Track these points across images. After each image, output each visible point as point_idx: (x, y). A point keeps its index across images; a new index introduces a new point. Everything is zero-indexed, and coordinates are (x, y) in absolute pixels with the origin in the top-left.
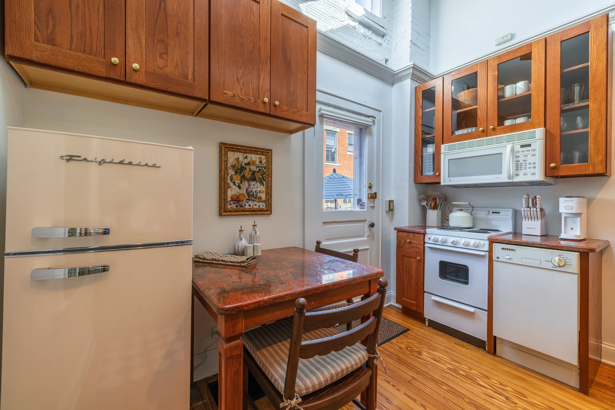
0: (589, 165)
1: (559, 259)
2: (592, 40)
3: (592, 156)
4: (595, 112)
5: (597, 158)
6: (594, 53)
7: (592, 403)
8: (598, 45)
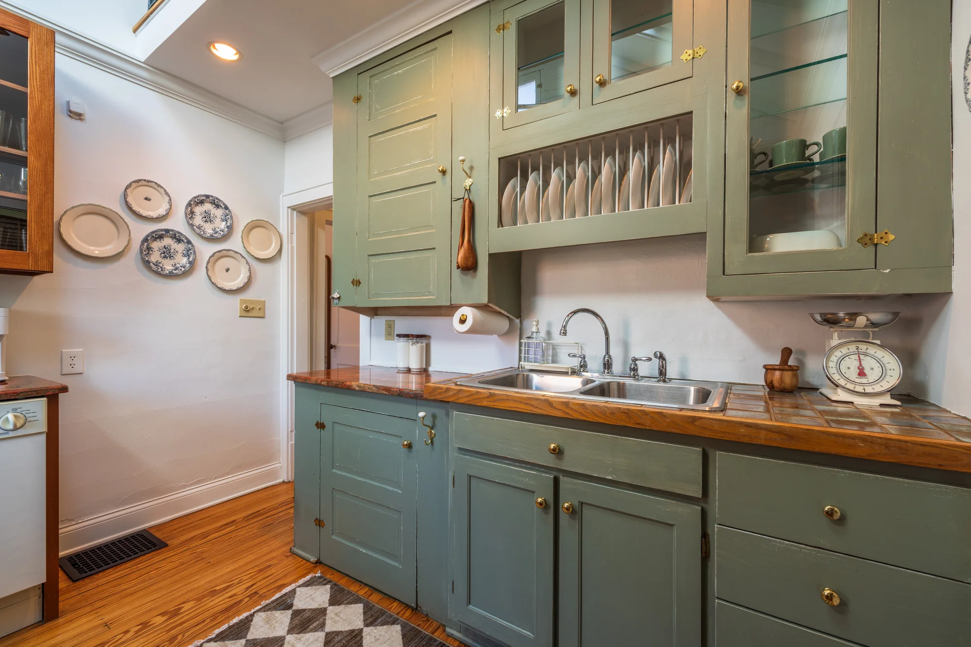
0: (29, 256)
1: (15, 416)
2: (34, 56)
3: (33, 241)
4: (38, 173)
5: (40, 247)
6: (36, 79)
7: (71, 621)
8: (42, 69)
